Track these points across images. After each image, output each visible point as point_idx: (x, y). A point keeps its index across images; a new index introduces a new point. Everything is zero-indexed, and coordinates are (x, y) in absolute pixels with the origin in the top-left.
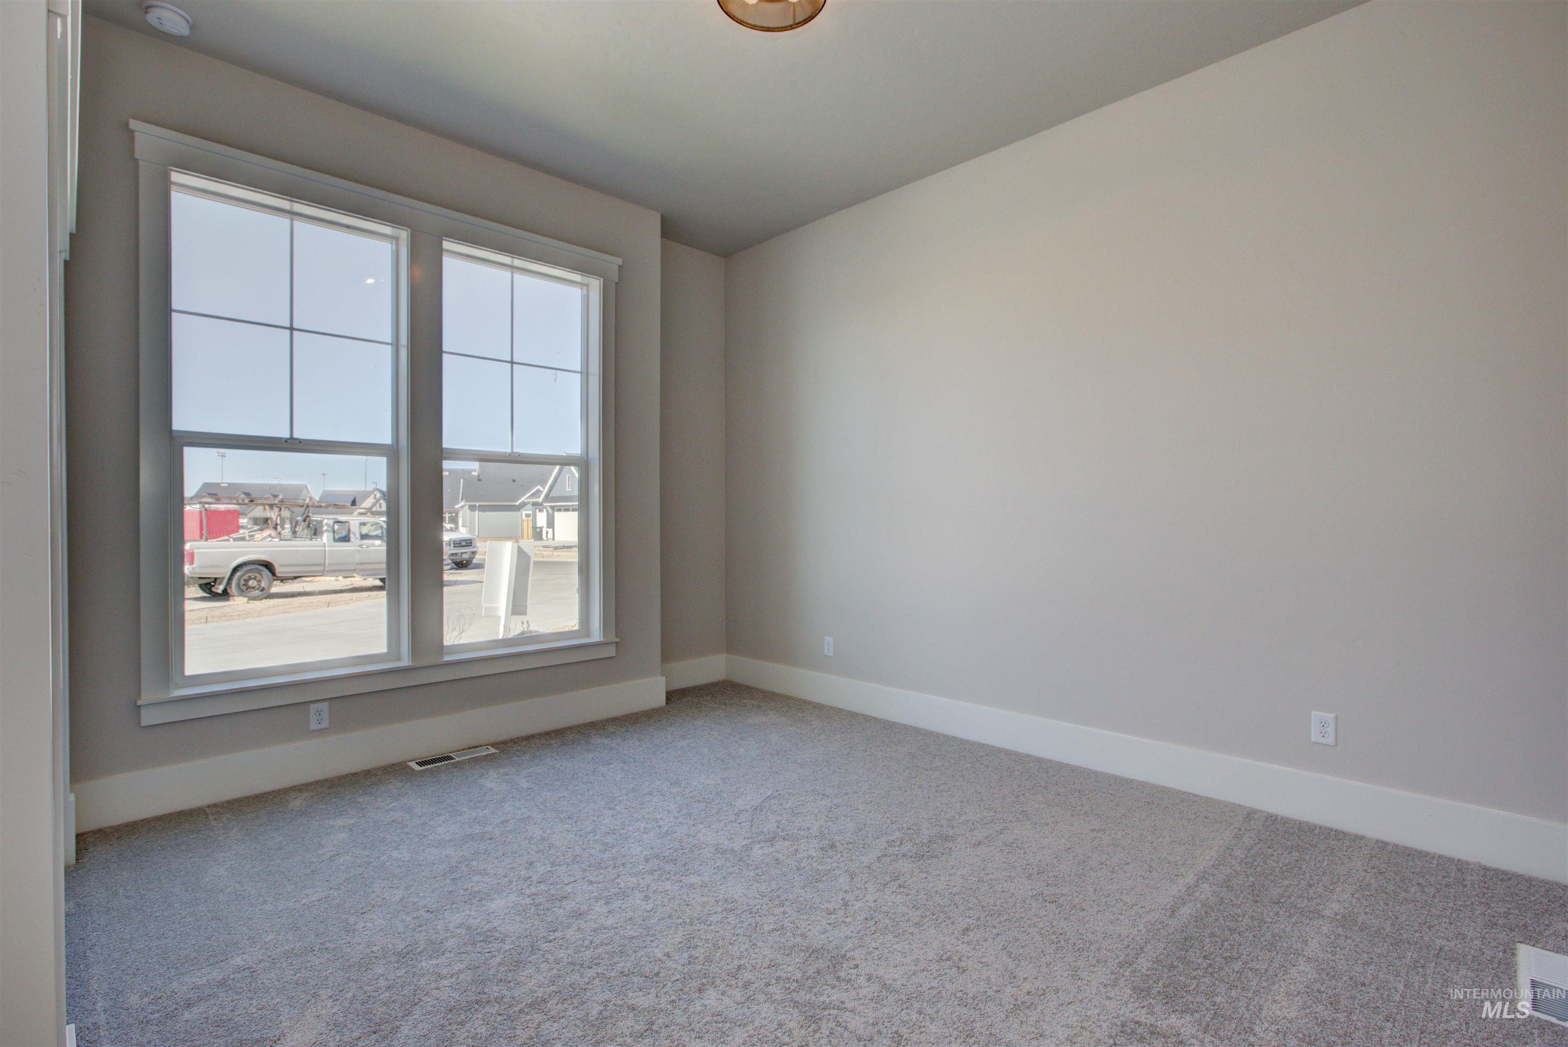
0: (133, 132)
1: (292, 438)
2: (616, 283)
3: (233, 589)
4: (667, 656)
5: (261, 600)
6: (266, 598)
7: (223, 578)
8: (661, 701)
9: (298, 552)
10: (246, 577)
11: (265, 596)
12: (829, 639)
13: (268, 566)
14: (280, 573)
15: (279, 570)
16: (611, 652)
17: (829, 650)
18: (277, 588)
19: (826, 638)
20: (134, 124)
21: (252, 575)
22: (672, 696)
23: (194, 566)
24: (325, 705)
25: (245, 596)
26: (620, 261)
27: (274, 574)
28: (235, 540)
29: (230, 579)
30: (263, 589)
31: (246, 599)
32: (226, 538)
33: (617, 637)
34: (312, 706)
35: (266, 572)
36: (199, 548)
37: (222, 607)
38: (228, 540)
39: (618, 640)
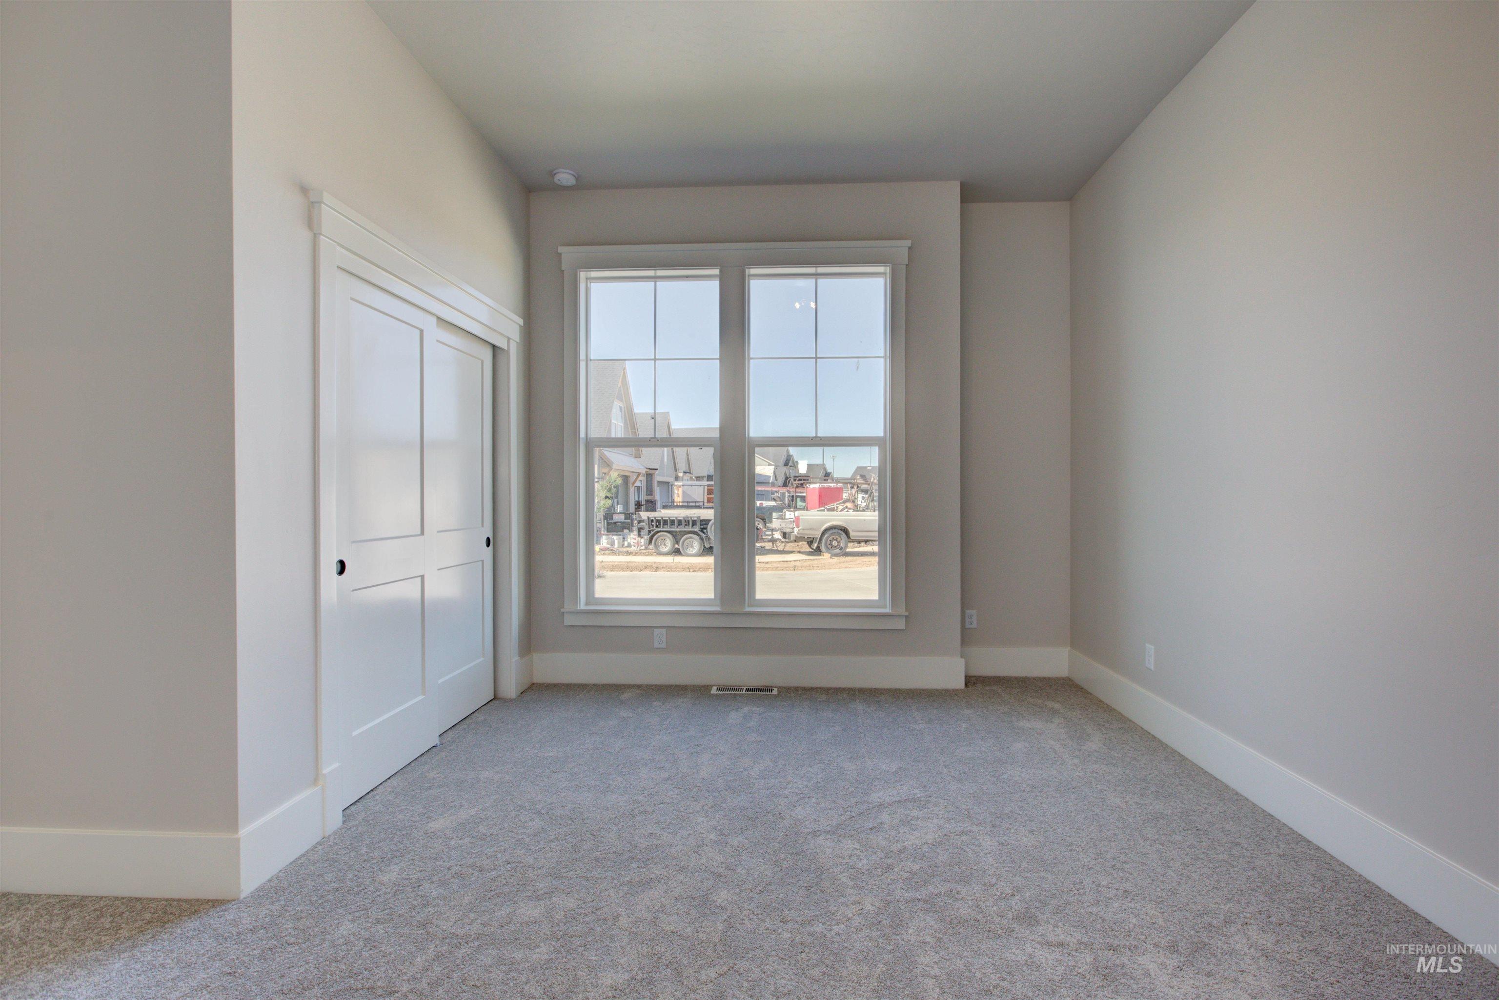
0: (560, 254)
1: (655, 438)
2: (907, 265)
3: (823, 548)
4: (967, 637)
5: (840, 556)
6: (843, 555)
7: (817, 538)
8: (960, 684)
9: (865, 520)
10: (831, 538)
11: (843, 553)
12: (1150, 648)
13: (845, 531)
14: (854, 536)
15: (852, 534)
16: (901, 624)
17: (1150, 662)
18: (852, 548)
19: (1147, 645)
20: (561, 249)
21: (835, 537)
22: (970, 681)
23: (800, 528)
25: (829, 553)
26: (908, 243)
27: (848, 536)
28: (828, 510)
29: (821, 539)
30: (841, 549)
31: (829, 555)
32: (823, 508)
33: (906, 610)
35: (844, 535)
36: (802, 516)
37: (814, 560)
38: (824, 510)
39: (907, 614)
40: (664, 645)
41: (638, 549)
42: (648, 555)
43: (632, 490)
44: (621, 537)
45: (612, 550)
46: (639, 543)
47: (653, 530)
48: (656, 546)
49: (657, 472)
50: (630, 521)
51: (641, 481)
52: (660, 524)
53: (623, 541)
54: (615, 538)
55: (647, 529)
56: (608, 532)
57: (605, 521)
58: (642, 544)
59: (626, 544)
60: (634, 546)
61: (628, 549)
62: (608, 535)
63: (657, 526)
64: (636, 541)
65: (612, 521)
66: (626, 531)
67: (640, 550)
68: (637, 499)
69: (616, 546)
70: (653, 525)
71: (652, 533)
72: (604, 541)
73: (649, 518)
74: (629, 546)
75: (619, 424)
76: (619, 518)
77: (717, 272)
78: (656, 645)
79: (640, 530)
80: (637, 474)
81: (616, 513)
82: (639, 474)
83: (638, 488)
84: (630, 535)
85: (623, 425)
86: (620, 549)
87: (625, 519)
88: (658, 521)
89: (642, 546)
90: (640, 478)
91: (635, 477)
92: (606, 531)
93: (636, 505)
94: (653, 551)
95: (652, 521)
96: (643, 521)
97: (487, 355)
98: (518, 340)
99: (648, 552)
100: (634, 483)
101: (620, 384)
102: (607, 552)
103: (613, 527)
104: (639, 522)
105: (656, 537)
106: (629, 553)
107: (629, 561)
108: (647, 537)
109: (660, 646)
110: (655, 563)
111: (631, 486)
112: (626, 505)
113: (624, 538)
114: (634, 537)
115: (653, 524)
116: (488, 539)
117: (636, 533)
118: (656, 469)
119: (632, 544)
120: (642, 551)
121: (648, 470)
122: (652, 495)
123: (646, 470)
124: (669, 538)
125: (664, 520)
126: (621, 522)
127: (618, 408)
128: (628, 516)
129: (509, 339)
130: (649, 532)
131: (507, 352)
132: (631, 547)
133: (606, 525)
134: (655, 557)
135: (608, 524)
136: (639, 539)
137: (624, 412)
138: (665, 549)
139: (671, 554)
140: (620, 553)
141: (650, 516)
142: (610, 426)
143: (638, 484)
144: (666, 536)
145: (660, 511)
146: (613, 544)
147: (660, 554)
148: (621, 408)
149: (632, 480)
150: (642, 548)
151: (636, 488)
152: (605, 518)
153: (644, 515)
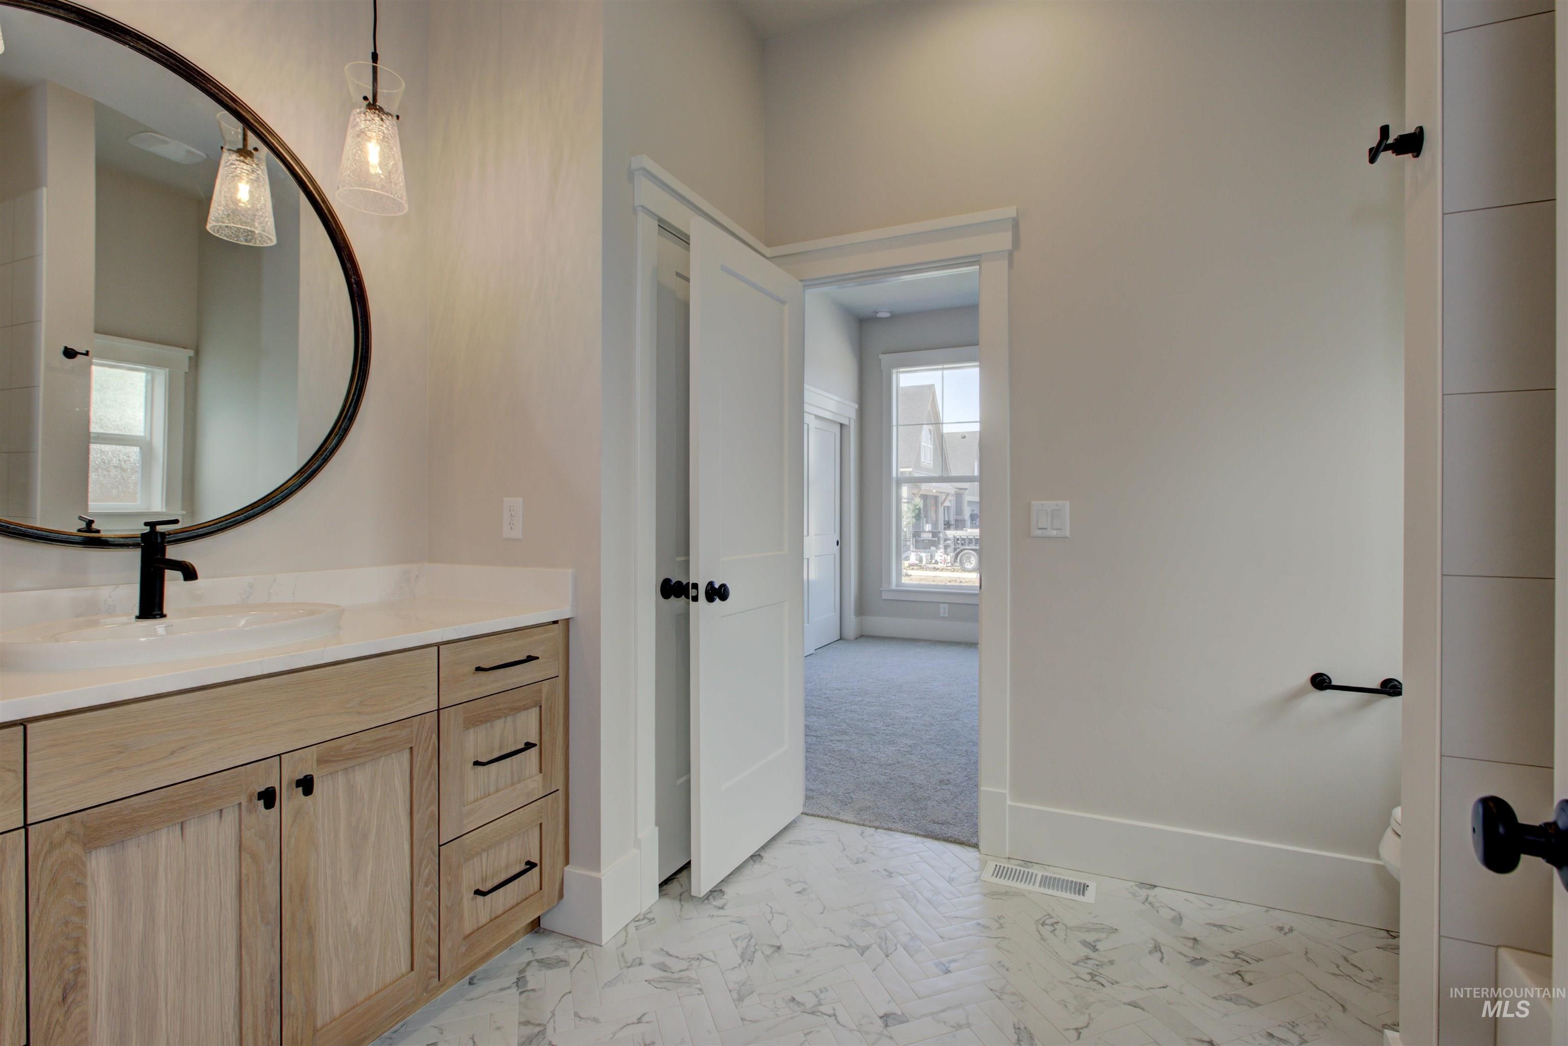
24: (947, 605)
34: (941, 605)
40: (947, 615)
41: (945, 566)
42: (954, 571)
43: (941, 510)
44: (929, 554)
45: (920, 566)
46: (945, 560)
47: (958, 548)
48: (962, 563)
49: (967, 491)
50: (937, 539)
51: (951, 501)
52: (965, 542)
53: (931, 559)
54: (923, 555)
55: (952, 547)
56: (916, 548)
57: (914, 538)
58: (949, 561)
59: (933, 561)
60: (941, 563)
61: (936, 566)
62: (917, 552)
63: (962, 544)
64: (943, 558)
65: (920, 539)
66: (933, 548)
67: (947, 566)
68: (946, 519)
69: (924, 562)
70: (959, 544)
71: (958, 550)
72: (913, 558)
73: (954, 537)
74: (936, 562)
75: (929, 446)
76: (927, 536)
77: (978, 364)
78: (942, 615)
79: (946, 547)
80: (946, 494)
81: (924, 532)
82: (948, 495)
83: (948, 508)
84: (937, 552)
85: (932, 447)
86: (927, 565)
87: (933, 537)
88: (964, 539)
89: (948, 563)
90: (949, 498)
91: (944, 497)
92: (914, 548)
93: (945, 524)
94: (959, 568)
95: (958, 539)
96: (949, 539)
97: (837, 429)
98: (855, 418)
99: (954, 569)
100: (942, 503)
101: (929, 408)
102: (916, 567)
103: (921, 545)
104: (946, 540)
105: (961, 554)
106: (935, 569)
107: (935, 575)
108: (953, 554)
109: (944, 615)
110: (959, 578)
111: (940, 506)
112: (935, 525)
113: (931, 556)
114: (941, 554)
115: (958, 542)
116: (838, 541)
117: (942, 550)
118: (967, 489)
119: (939, 561)
120: (948, 568)
121: (957, 490)
122: (961, 515)
123: (954, 490)
124: (974, 555)
125: (969, 539)
126: (928, 540)
127: (928, 430)
128: (935, 534)
129: (850, 418)
130: (955, 549)
131: (849, 426)
132: (938, 564)
133: (914, 543)
134: (961, 573)
135: (916, 541)
136: (946, 556)
137: (934, 434)
138: (969, 566)
139: (976, 571)
140: (927, 569)
141: (956, 535)
142: (920, 447)
143: (947, 504)
144: (971, 553)
145: (966, 530)
146: (921, 560)
147: (964, 570)
148: (930, 430)
149: (941, 499)
150: (948, 565)
151: (946, 508)
152: (914, 536)
153: (951, 533)
